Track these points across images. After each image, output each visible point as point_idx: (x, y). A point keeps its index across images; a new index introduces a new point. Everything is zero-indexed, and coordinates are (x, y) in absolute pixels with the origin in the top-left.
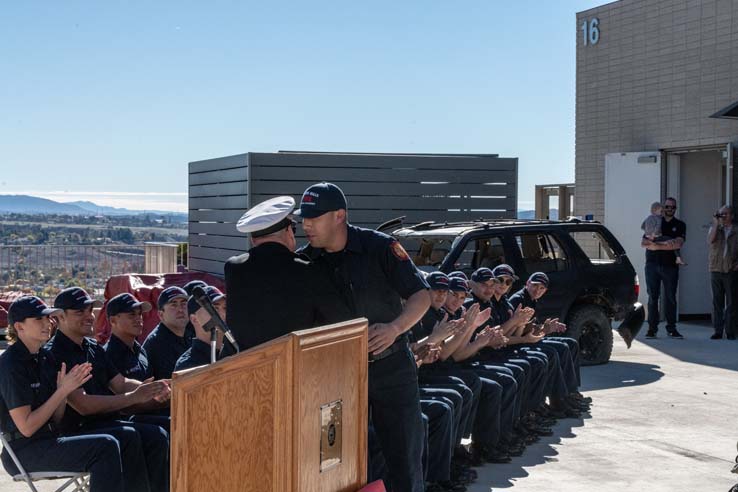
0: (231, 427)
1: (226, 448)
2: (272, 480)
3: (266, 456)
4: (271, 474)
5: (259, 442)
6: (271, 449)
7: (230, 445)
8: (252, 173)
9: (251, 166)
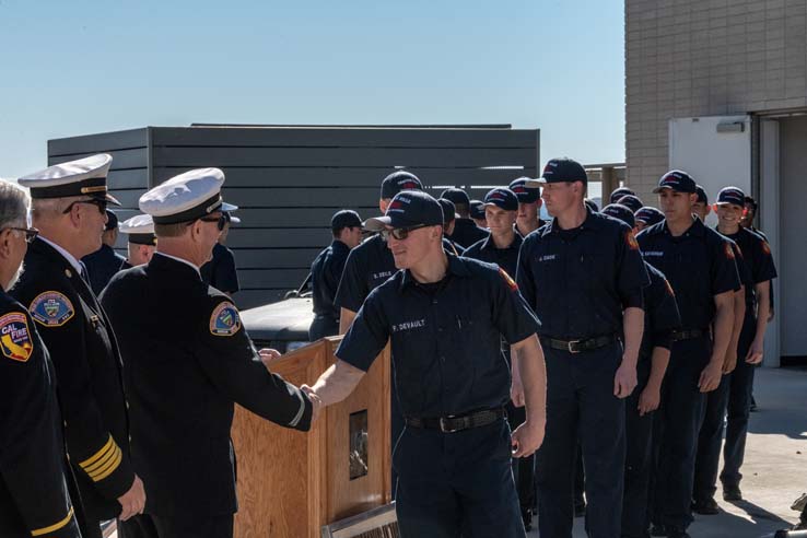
0: (265, 433)
1: (260, 454)
2: (307, 483)
3: (299, 460)
4: (306, 478)
5: (293, 447)
6: (305, 453)
7: (264, 451)
9: (153, 146)
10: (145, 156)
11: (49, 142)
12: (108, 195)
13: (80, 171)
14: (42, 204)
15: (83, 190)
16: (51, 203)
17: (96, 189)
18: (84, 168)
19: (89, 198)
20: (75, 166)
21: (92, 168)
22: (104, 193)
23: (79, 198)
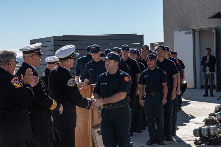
8: (54, 43)
9: (54, 41)
10: (52, 43)
11: (30, 40)
12: (41, 53)
13: (34, 47)
14: (25, 55)
15: (35, 52)
16: (27, 55)
17: (38, 51)
18: (35, 46)
19: (36, 53)
20: (33, 46)
21: (37, 46)
22: (40, 52)
23: (34, 54)
